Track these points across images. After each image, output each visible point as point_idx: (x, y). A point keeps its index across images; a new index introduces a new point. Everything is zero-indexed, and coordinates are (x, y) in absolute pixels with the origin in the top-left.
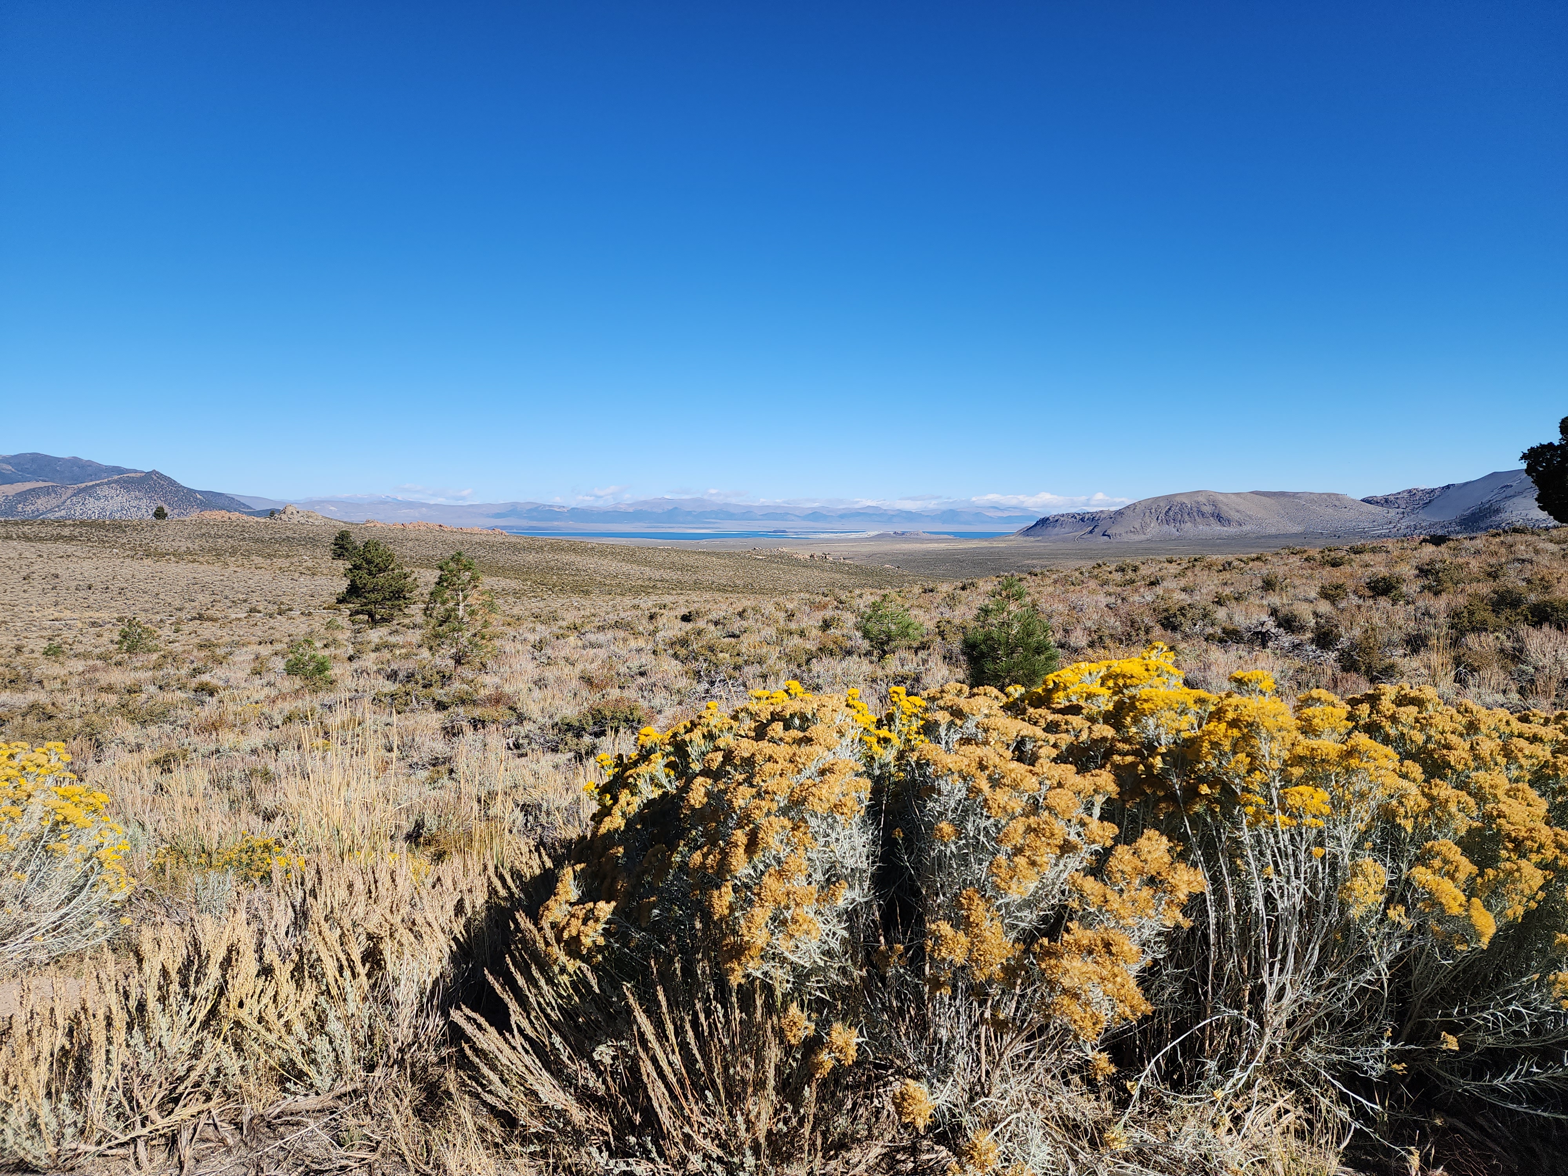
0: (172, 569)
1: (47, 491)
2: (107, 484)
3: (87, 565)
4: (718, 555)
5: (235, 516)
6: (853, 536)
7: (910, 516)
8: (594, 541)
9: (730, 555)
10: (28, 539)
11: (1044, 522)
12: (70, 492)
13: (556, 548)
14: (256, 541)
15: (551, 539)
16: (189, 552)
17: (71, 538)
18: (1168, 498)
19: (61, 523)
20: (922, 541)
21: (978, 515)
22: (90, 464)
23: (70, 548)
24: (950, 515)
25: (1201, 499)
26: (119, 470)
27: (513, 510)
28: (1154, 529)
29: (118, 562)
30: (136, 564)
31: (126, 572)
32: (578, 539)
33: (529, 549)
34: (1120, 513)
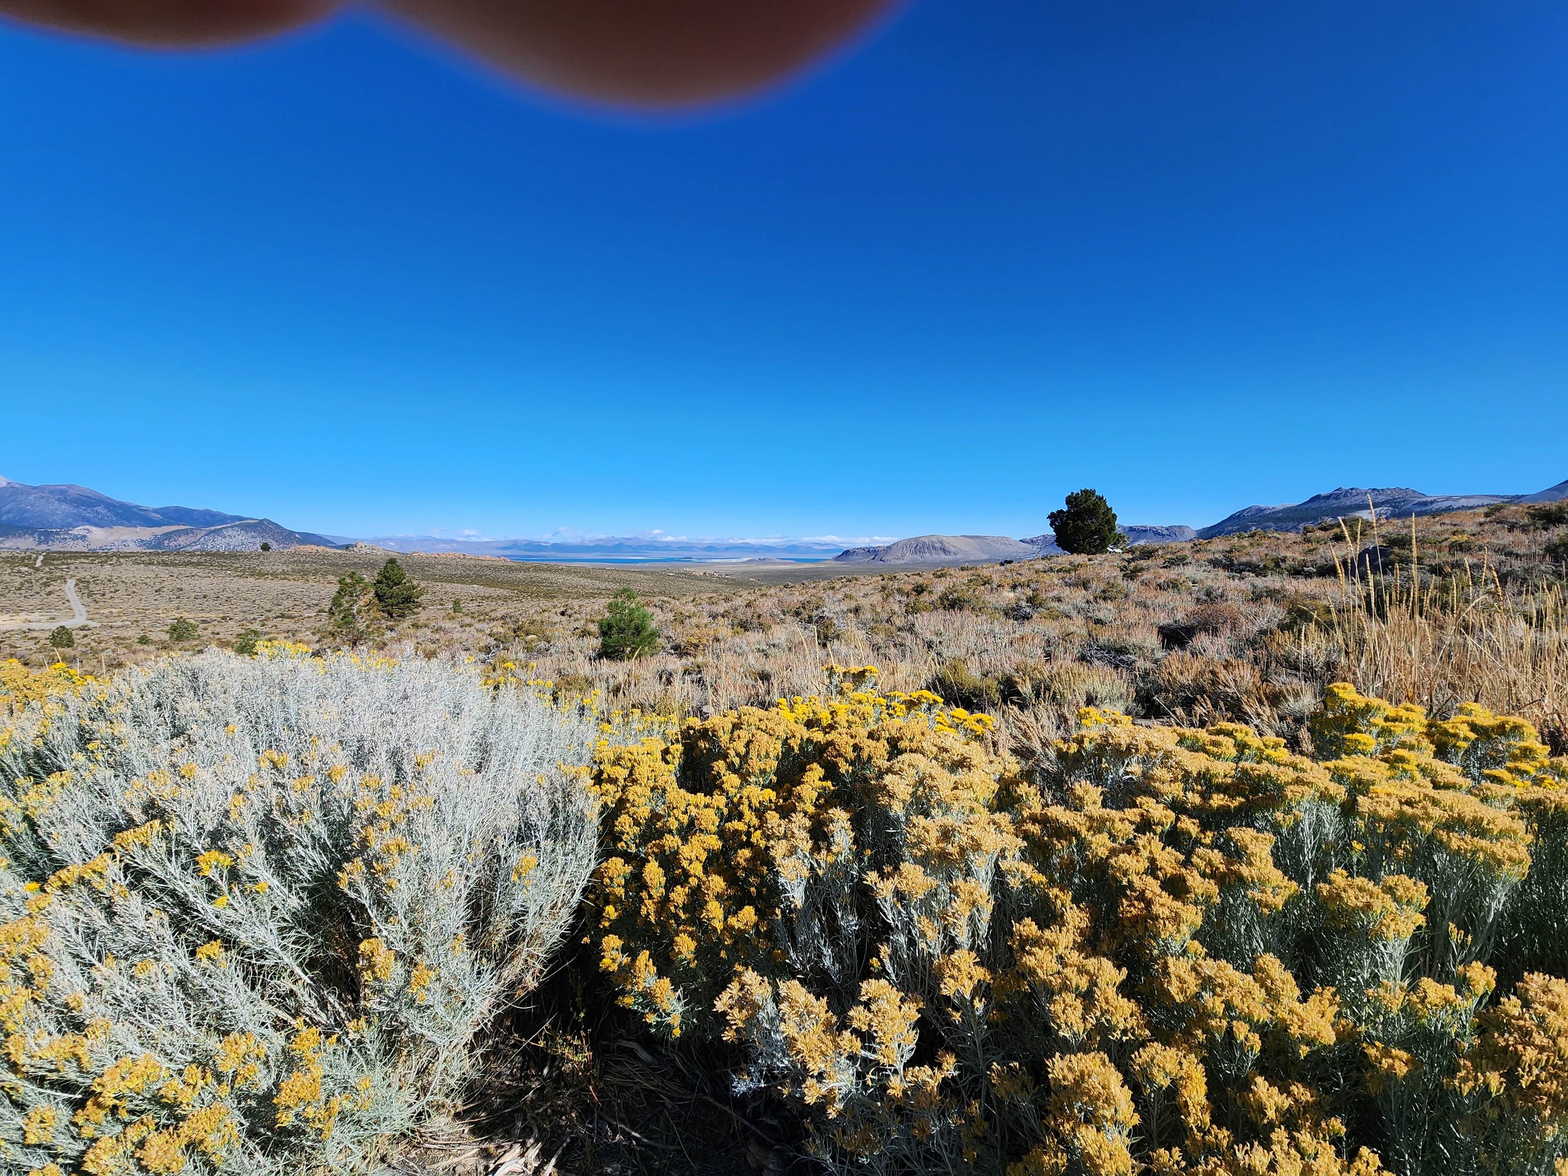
0: (268, 584)
1: (186, 532)
2: (232, 527)
3: (205, 581)
4: (644, 573)
5: (321, 549)
6: (734, 561)
7: (768, 549)
8: (563, 565)
9: (652, 573)
10: (165, 564)
11: (847, 552)
12: (203, 533)
13: (537, 569)
14: (332, 565)
15: (536, 564)
16: (284, 573)
17: (199, 564)
18: (916, 539)
19: (192, 554)
20: (775, 564)
21: (809, 549)
22: (219, 514)
23: (194, 571)
24: (793, 548)
25: (934, 540)
26: (240, 518)
27: (514, 545)
28: (909, 557)
29: (229, 579)
30: (241, 581)
31: (234, 586)
32: (552, 563)
33: (520, 570)
34: (889, 547)
